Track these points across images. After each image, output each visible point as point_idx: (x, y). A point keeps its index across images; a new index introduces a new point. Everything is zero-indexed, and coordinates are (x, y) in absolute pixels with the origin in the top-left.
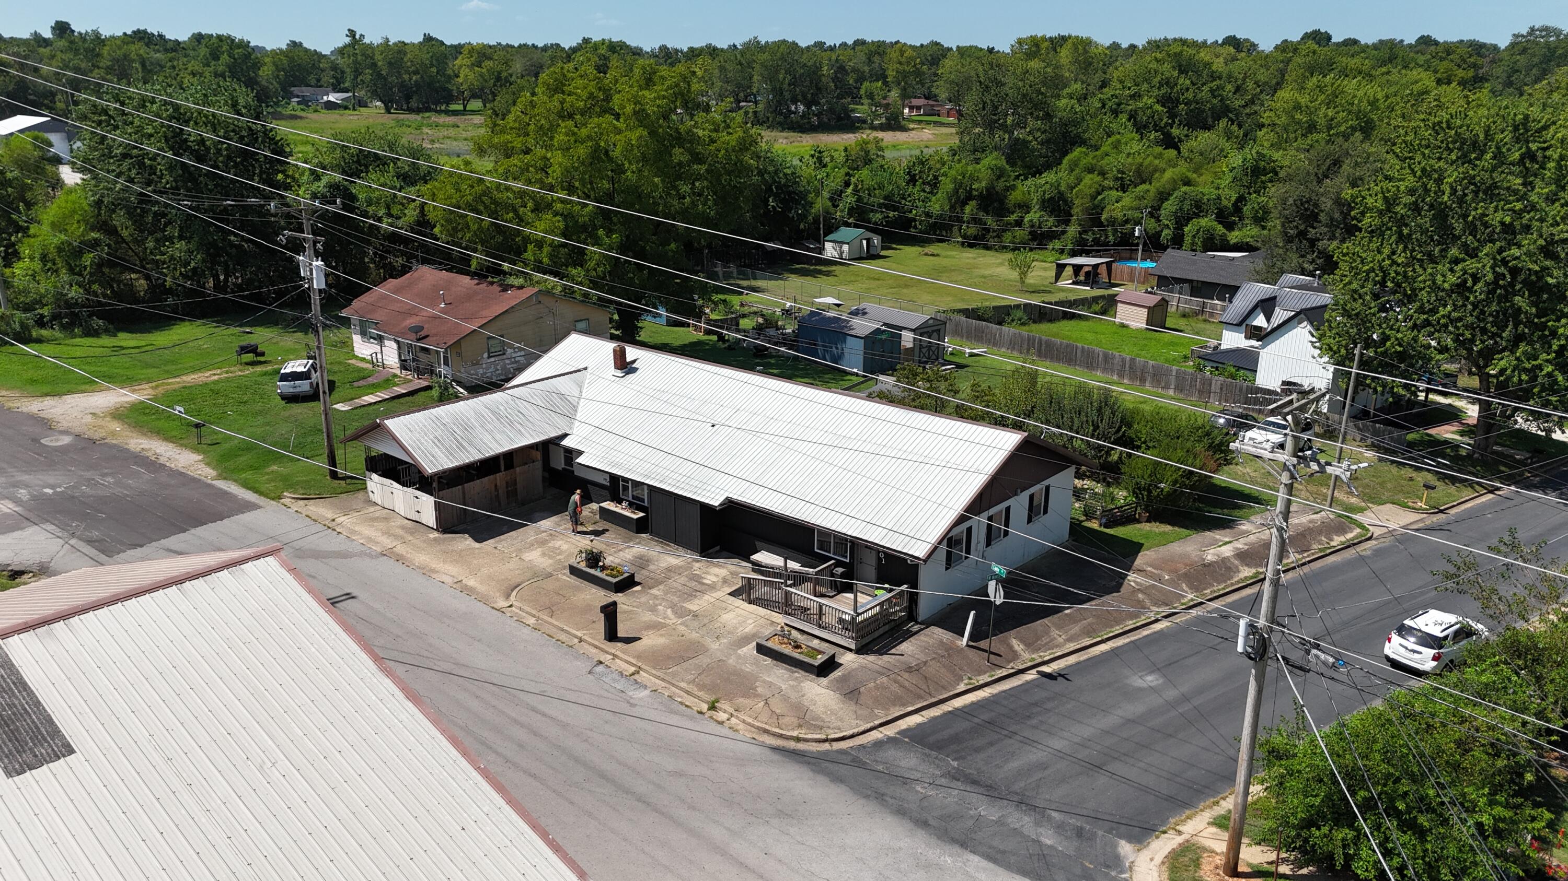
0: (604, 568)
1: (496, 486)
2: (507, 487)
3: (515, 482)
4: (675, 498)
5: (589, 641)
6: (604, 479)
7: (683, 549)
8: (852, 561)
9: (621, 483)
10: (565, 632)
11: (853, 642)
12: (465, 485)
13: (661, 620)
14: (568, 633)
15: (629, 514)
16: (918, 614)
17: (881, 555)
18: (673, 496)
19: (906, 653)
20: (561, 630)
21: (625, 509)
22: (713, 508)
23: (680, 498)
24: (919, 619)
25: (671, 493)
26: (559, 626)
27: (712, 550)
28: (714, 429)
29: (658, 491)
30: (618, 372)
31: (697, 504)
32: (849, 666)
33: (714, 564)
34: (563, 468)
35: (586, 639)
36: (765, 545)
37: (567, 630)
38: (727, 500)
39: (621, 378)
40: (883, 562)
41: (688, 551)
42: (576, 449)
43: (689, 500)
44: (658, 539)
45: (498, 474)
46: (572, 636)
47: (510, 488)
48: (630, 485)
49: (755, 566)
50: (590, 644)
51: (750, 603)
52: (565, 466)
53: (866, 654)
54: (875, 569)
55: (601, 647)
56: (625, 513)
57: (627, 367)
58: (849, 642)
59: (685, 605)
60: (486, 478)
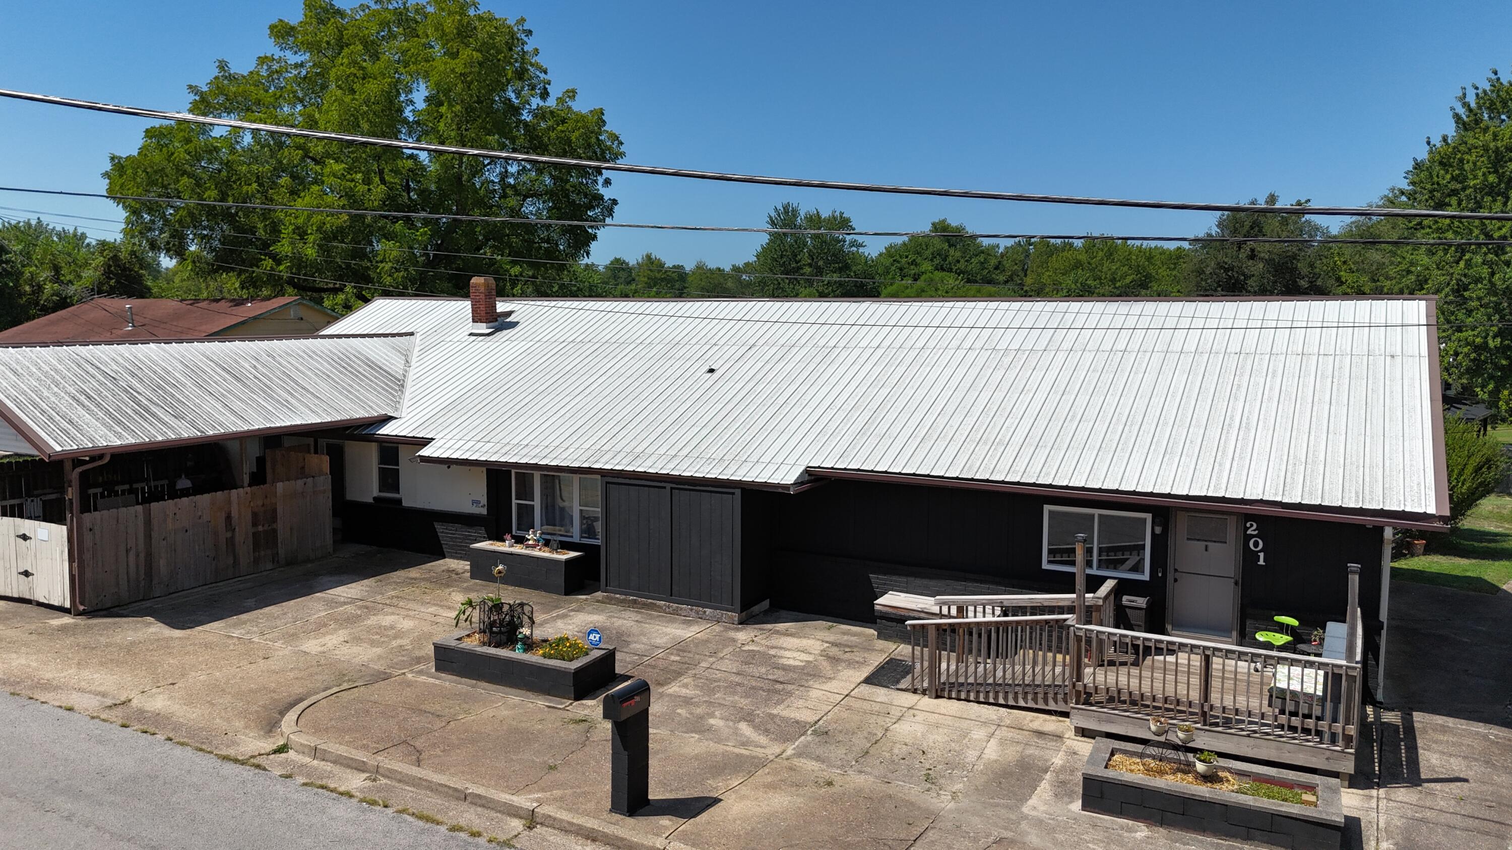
1: (229, 518)
2: (255, 524)
3: (273, 516)
4: (672, 488)
5: (561, 821)
6: (474, 502)
7: (691, 610)
8: (1160, 575)
9: (514, 502)
10: (471, 803)
11: (1342, 752)
12: (152, 504)
13: (737, 750)
14: (483, 806)
15: (546, 554)
16: (1378, 685)
17: (1256, 544)
18: (669, 486)
19: (1457, 775)
20: (458, 799)
21: (534, 547)
22: (780, 490)
23: (686, 487)
24: (1380, 696)
25: (661, 482)
26: (449, 787)
27: (756, 609)
28: (716, 375)
29: (627, 481)
30: (483, 328)
31: (733, 494)
32: (1382, 824)
33: (777, 632)
34: (374, 498)
35: (550, 816)
36: (894, 578)
37: (479, 796)
38: (809, 475)
39: (488, 335)
40: (1261, 562)
41: (705, 612)
42: (414, 437)
43: (712, 486)
44: (623, 597)
45: (234, 492)
46: (500, 812)
47: (260, 528)
48: (537, 503)
49: (889, 624)
50: (566, 831)
51: (937, 697)
52: (380, 491)
53: (1379, 786)
54: (1236, 583)
55: (606, 835)
56: (536, 553)
57: (497, 320)
58: (1328, 753)
59: (775, 712)
60: (206, 496)
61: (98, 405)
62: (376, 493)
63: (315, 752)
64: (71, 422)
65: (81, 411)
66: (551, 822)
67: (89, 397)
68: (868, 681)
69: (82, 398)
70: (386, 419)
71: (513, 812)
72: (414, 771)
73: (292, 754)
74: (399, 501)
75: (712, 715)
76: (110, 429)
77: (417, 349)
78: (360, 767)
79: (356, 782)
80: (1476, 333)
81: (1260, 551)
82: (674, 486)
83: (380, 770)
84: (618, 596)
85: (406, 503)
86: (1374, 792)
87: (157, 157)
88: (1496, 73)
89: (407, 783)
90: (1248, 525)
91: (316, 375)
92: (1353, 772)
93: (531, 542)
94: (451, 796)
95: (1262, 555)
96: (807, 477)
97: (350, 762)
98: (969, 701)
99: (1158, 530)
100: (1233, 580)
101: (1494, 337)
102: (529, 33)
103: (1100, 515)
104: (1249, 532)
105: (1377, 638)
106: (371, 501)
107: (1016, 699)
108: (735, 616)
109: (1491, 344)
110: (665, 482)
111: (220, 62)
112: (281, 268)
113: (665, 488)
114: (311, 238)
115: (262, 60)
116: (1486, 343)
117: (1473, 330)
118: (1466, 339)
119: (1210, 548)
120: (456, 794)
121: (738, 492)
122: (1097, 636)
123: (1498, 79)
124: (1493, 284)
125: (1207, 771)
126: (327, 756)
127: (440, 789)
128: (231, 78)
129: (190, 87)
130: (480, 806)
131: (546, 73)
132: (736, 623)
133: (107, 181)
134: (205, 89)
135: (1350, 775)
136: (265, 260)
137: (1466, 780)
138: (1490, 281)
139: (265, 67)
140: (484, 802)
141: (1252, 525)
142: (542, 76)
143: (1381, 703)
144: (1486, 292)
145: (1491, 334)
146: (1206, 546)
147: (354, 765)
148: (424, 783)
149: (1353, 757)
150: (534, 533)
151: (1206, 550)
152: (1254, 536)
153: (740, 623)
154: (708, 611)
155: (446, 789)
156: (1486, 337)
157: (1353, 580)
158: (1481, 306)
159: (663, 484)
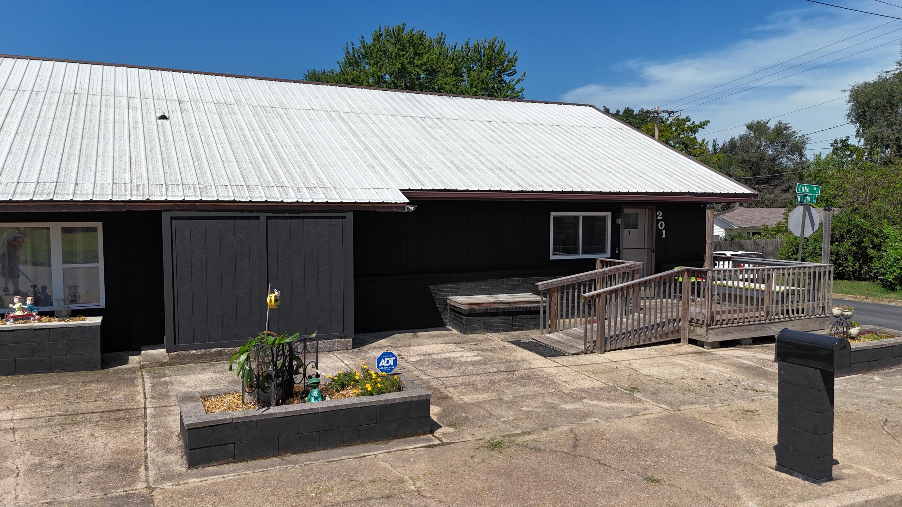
4: (268, 218)
8: (617, 252)
17: (661, 226)
18: (263, 216)
21: (25, 318)
25: (253, 212)
28: (177, 122)
29: (204, 214)
31: (345, 217)
40: (664, 236)
68: (544, 355)
82: (271, 215)
84: (194, 352)
95: (664, 231)
100: (651, 250)
103: (583, 217)
104: (659, 218)
110: (258, 211)
113: (258, 218)
121: (350, 216)
132: (349, 348)
141: (660, 214)
146: (629, 232)
153: (352, 348)
159: (255, 214)
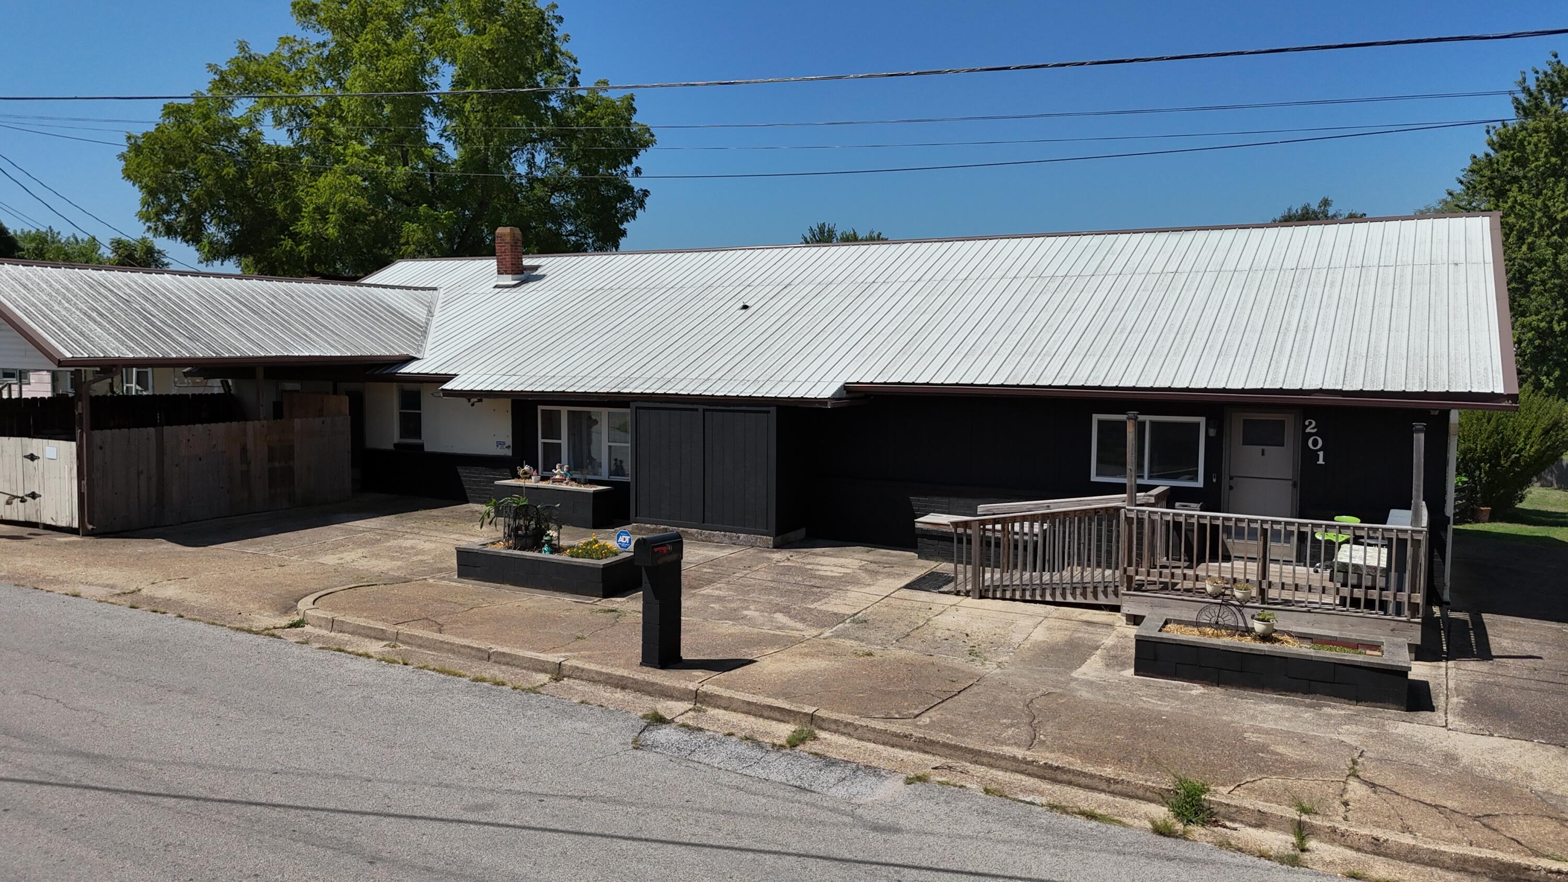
0: (556, 549)
1: (244, 450)
2: (271, 459)
3: (289, 453)
4: (704, 410)
5: (590, 671)
6: (499, 444)
7: (725, 536)
8: (1214, 480)
9: (541, 441)
10: (495, 662)
11: (1409, 622)
12: (165, 427)
13: (771, 632)
14: (508, 664)
15: (574, 487)
16: (1445, 585)
17: (1315, 443)
18: (700, 408)
19: (1530, 654)
20: (481, 659)
21: (561, 481)
22: (817, 406)
23: (719, 408)
24: (1446, 597)
25: (693, 404)
26: (472, 648)
27: (792, 535)
28: (749, 312)
29: (658, 405)
30: (508, 280)
31: (768, 412)
32: (1451, 684)
33: (814, 554)
34: (395, 445)
35: (577, 668)
36: (936, 499)
37: (504, 654)
38: (848, 392)
39: (514, 286)
40: (1321, 462)
41: (738, 537)
42: (436, 374)
43: (747, 405)
44: (654, 526)
45: (250, 424)
46: (525, 668)
47: (277, 464)
48: (564, 441)
49: (931, 542)
50: (594, 682)
51: (981, 597)
52: (401, 437)
53: (1447, 660)
54: (1295, 485)
55: (636, 681)
56: (563, 486)
57: (522, 273)
58: (1393, 623)
59: (812, 607)
60: (221, 425)
61: (110, 322)
62: (396, 439)
63: (332, 624)
64: (82, 334)
65: (92, 325)
66: (578, 674)
67: (101, 314)
68: (908, 587)
69: (94, 315)
70: (410, 359)
71: (541, 667)
72: (437, 636)
73: (308, 628)
74: (421, 446)
75: (747, 608)
76: (123, 343)
77: (440, 301)
78: (379, 636)
79: (376, 647)
80: (1540, 317)
81: (1319, 450)
82: (707, 407)
83: (400, 637)
84: (648, 525)
85: (427, 449)
86: (1443, 664)
87: (175, 134)
88: (1556, 56)
89: (428, 648)
90: (1307, 423)
91: (336, 315)
92: (1419, 643)
93: (557, 477)
94: (474, 656)
95: (1321, 454)
96: (844, 394)
97: (369, 632)
98: (1015, 600)
99: (1212, 433)
100: (1291, 482)
101: (1559, 322)
102: (560, 19)
103: (1152, 423)
104: (1308, 430)
105: (1442, 534)
106: (392, 448)
107: (1064, 595)
108: (770, 540)
109: (1557, 328)
110: (698, 404)
111: (240, 42)
112: (302, 248)
113: (697, 410)
114: (333, 218)
115: (284, 41)
116: (1551, 328)
117: (1537, 315)
118: (1530, 324)
119: (1266, 452)
120: (480, 654)
121: (773, 410)
122: (1149, 517)
123: (1559, 62)
124: (1557, 266)
125: (1266, 630)
126: (345, 627)
127: (462, 650)
128: (251, 58)
129: (210, 66)
130: (504, 664)
131: (576, 62)
132: (771, 546)
133: (123, 163)
134: (225, 68)
135: (1417, 645)
136: (284, 240)
137: (1540, 658)
138: (1554, 262)
139: (287, 48)
140: (509, 659)
141: (1310, 423)
142: (572, 65)
143: (1448, 603)
144: (1550, 275)
145: (1556, 318)
146: (1263, 452)
147: (373, 634)
148: (445, 646)
149: (1419, 627)
150: (561, 468)
151: (1263, 454)
152: (1311, 434)
153: (775, 547)
154: (742, 536)
155: (469, 650)
156: (1551, 322)
157: (1419, 440)
158: (1545, 291)
159: (695, 406)
